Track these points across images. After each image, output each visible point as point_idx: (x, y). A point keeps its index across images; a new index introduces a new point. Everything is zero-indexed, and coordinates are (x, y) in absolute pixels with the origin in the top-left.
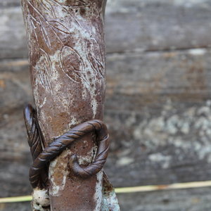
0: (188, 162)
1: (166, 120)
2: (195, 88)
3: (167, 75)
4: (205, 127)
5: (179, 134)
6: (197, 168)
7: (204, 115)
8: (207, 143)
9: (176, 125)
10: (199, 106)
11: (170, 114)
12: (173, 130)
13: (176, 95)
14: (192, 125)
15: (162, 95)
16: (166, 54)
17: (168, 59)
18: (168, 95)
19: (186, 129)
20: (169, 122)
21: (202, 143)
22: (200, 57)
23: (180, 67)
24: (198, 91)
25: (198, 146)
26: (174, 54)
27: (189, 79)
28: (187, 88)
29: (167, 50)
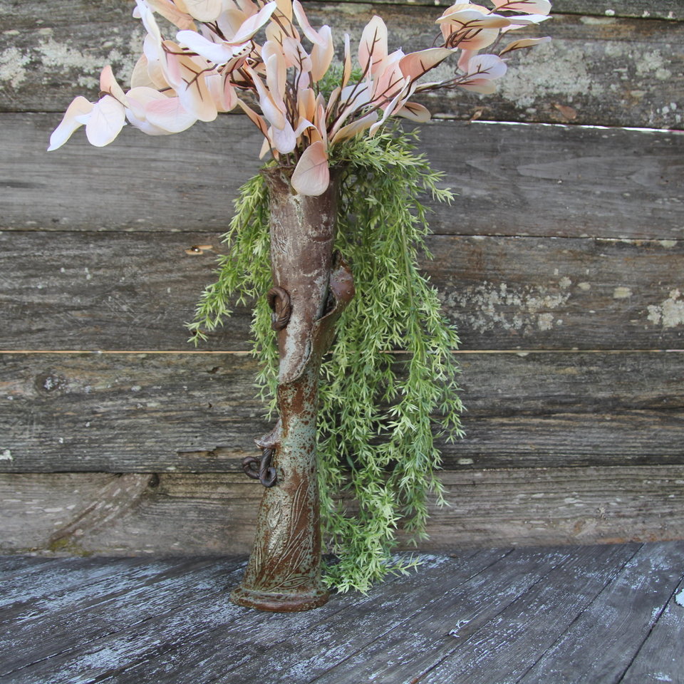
0: (464, 331)
1: (447, 294)
2: (474, 270)
3: (451, 256)
4: (480, 303)
5: (458, 307)
6: (471, 337)
7: (480, 293)
8: (481, 317)
9: (455, 300)
10: (477, 285)
11: (452, 290)
12: (453, 304)
13: (458, 274)
14: (469, 300)
15: (446, 273)
16: (452, 238)
17: (453, 242)
18: (451, 273)
19: (463, 304)
20: (450, 296)
21: (477, 317)
22: (481, 242)
23: (463, 249)
24: (477, 272)
25: (473, 319)
26: (457, 238)
27: (469, 260)
28: (467, 269)
29: (453, 234)
